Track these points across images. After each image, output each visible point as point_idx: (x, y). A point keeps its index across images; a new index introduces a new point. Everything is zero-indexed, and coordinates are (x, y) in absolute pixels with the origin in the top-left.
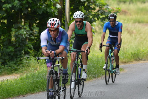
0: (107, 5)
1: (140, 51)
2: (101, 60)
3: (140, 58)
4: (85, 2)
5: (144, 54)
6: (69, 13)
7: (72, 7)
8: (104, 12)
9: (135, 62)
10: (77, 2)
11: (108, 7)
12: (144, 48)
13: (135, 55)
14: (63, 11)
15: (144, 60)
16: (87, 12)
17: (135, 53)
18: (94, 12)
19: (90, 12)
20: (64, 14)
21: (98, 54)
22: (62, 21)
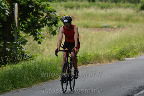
0: (55, 11)
1: (88, 55)
2: (50, 64)
3: (88, 62)
4: (33, 8)
5: (91, 57)
6: (18, 18)
7: (21, 13)
8: (51, 18)
9: (83, 65)
10: (26, 8)
11: (55, 13)
12: (91, 52)
13: (83, 59)
14: (12, 17)
15: (92, 64)
16: (36, 17)
17: (83, 57)
18: (42, 18)
19: (38, 17)
20: (13, 20)
21: (47, 58)
22: (11, 27)
